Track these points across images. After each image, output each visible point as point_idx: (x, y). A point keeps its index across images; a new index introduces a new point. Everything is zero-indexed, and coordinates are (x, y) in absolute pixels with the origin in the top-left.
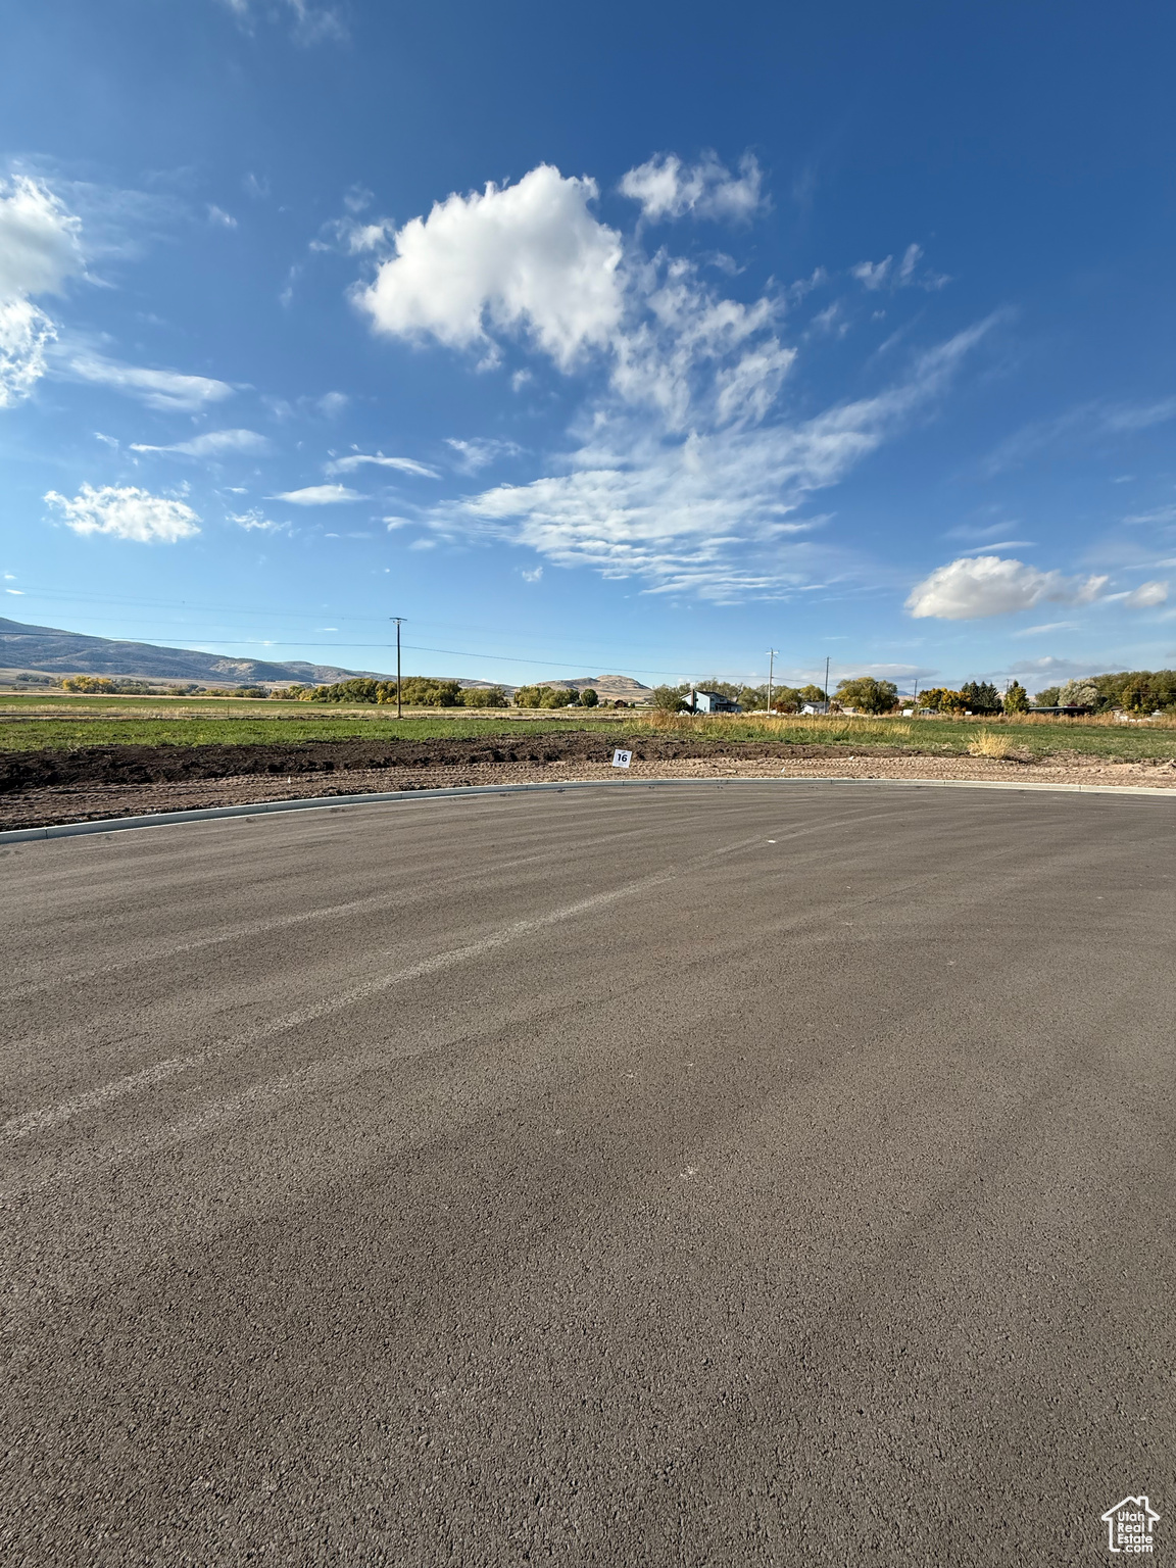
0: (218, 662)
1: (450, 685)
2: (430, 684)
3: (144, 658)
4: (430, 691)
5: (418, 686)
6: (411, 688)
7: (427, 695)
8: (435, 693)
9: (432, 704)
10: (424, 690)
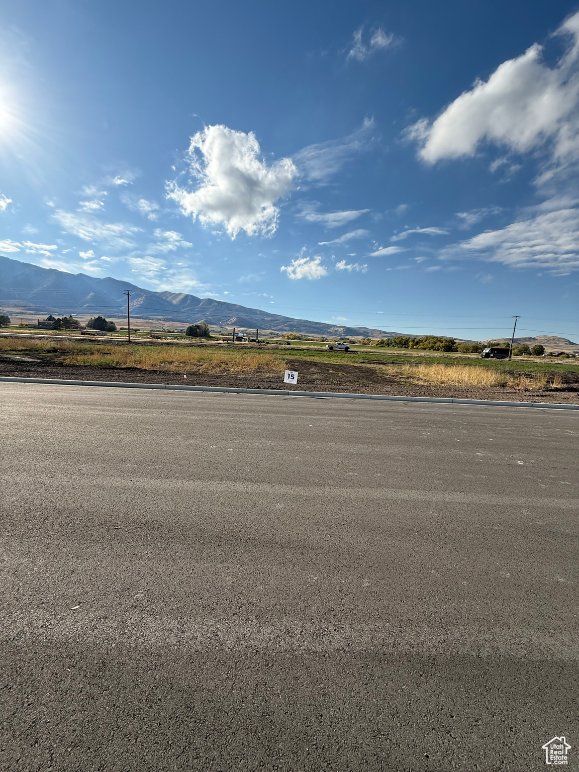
0: (331, 327)
1: (450, 340)
2: (439, 340)
3: (306, 326)
4: (439, 343)
5: (432, 341)
6: (427, 342)
7: (436, 345)
8: (441, 344)
9: (438, 350)
10: (435, 343)
